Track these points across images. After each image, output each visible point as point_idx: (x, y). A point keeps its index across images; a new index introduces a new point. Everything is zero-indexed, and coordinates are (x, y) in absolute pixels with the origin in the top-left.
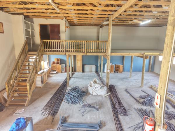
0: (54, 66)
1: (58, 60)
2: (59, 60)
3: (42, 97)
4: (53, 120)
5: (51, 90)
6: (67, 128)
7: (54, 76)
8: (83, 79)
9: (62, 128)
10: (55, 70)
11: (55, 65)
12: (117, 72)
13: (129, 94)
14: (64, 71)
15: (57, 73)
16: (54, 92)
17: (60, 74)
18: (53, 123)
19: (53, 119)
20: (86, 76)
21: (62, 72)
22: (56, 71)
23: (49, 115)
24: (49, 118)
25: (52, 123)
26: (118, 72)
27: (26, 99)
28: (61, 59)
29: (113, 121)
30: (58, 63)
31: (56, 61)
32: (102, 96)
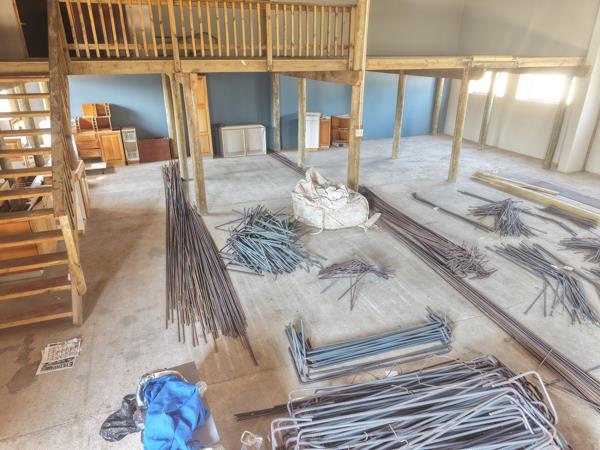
0: (89, 141)
1: (99, 109)
2: (107, 110)
3: (121, 274)
4: (251, 351)
5: (140, 238)
6: (335, 366)
7: (103, 181)
8: (238, 179)
9: (312, 371)
10: (96, 154)
11: (91, 134)
12: (341, 146)
13: (436, 209)
14: (138, 159)
15: (109, 170)
16: (161, 244)
17: (121, 171)
18: (258, 362)
19: (248, 347)
20: (242, 169)
21: (127, 163)
22: (98, 160)
23: (216, 336)
24: (227, 349)
25: (256, 364)
26: (345, 144)
27: (69, 292)
28: (112, 107)
29: (463, 302)
30: (103, 125)
31: (92, 116)
32: (356, 229)
